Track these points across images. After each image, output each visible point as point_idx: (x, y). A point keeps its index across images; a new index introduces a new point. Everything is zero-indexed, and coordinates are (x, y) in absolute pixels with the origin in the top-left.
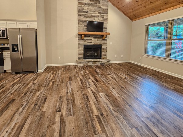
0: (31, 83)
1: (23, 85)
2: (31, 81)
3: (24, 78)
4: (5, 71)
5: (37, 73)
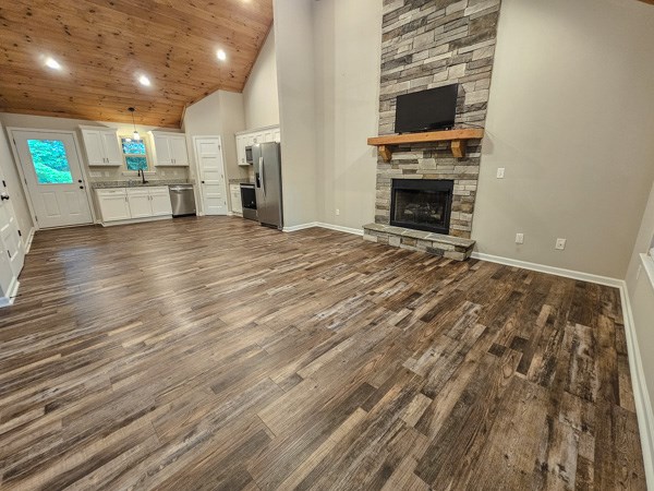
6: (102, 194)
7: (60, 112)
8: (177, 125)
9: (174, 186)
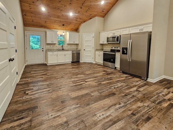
0: (135, 89)
1: (126, 86)
2: (136, 86)
3: (129, 80)
4: (116, 68)
5: (146, 80)
6: (49, 53)
7: (42, 26)
8: (77, 30)
9: (74, 51)
